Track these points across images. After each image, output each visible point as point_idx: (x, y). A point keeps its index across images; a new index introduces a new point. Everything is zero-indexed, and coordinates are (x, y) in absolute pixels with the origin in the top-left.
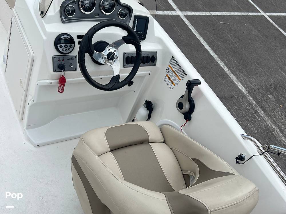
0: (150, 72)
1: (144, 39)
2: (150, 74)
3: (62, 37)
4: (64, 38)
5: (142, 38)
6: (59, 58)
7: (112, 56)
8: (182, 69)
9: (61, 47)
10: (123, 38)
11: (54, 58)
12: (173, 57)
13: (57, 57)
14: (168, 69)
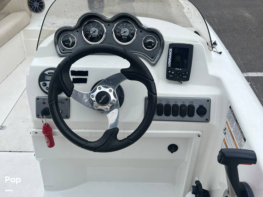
0: (199, 133)
1: (187, 79)
2: (199, 136)
3: (46, 73)
4: (48, 73)
5: (182, 77)
6: (44, 99)
7: (104, 97)
8: (240, 129)
10: (123, 71)
11: (38, 99)
12: (230, 107)
13: (40, 98)
14: (226, 128)
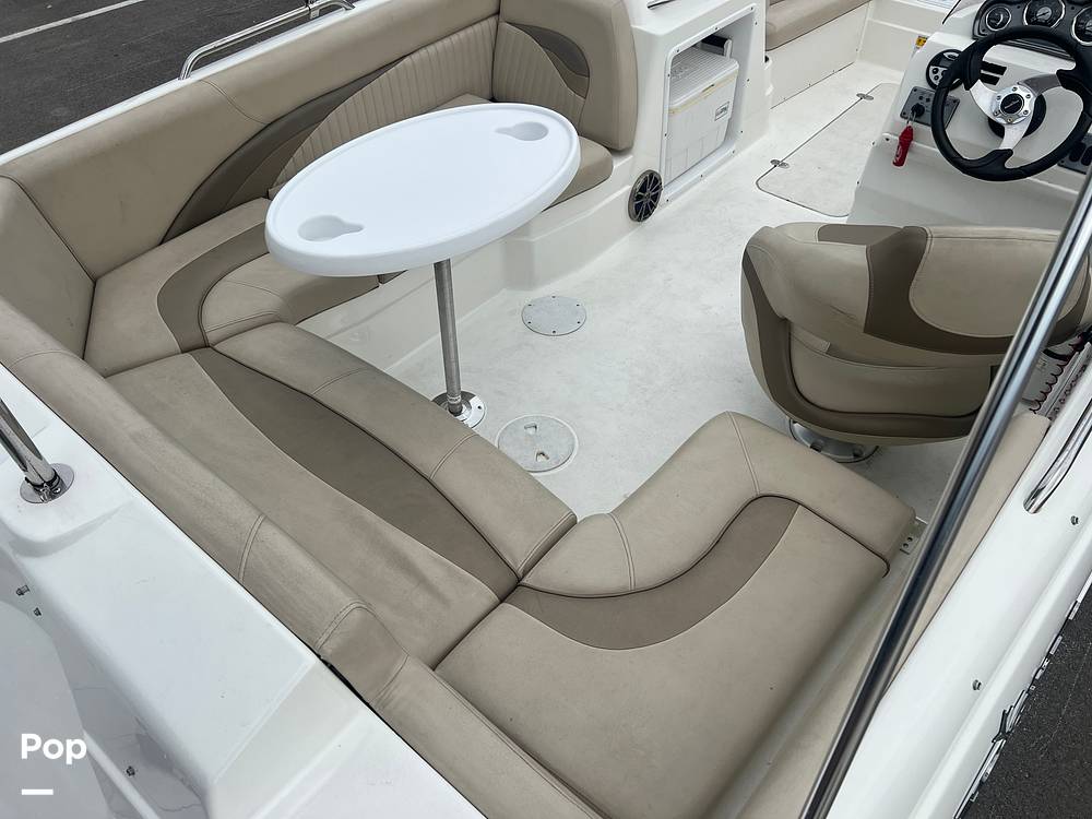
3: (946, 55)
4: (949, 56)
7: (1014, 103)
9: (936, 71)
10: (1060, 72)
11: (915, 90)
13: (920, 91)
